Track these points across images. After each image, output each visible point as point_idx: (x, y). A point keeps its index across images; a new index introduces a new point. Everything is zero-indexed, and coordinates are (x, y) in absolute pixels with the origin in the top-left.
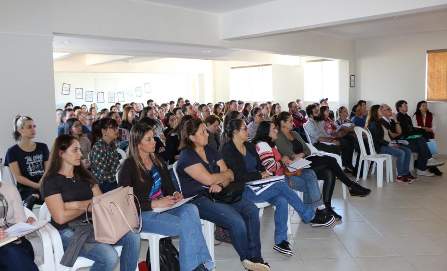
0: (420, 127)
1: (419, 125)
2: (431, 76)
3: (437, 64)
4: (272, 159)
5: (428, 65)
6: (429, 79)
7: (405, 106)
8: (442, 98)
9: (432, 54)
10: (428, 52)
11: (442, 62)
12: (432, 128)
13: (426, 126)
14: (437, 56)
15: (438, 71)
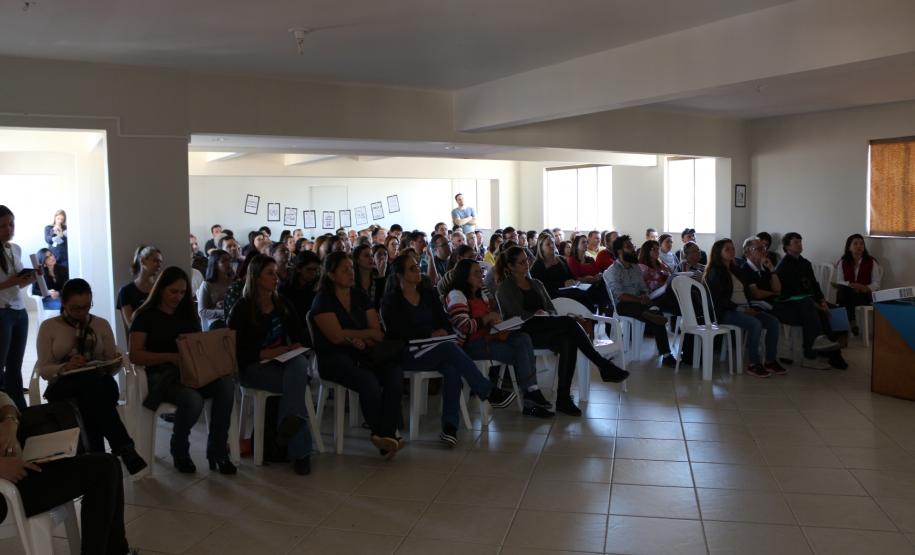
0: (847, 284)
1: (846, 280)
2: (876, 188)
3: (887, 165)
4: (466, 315)
5: (872, 167)
6: (874, 193)
7: (796, 243)
8: (895, 228)
9: (879, 147)
10: (872, 142)
11: (895, 162)
12: (870, 286)
13: (859, 282)
14: (888, 149)
15: (889, 178)
